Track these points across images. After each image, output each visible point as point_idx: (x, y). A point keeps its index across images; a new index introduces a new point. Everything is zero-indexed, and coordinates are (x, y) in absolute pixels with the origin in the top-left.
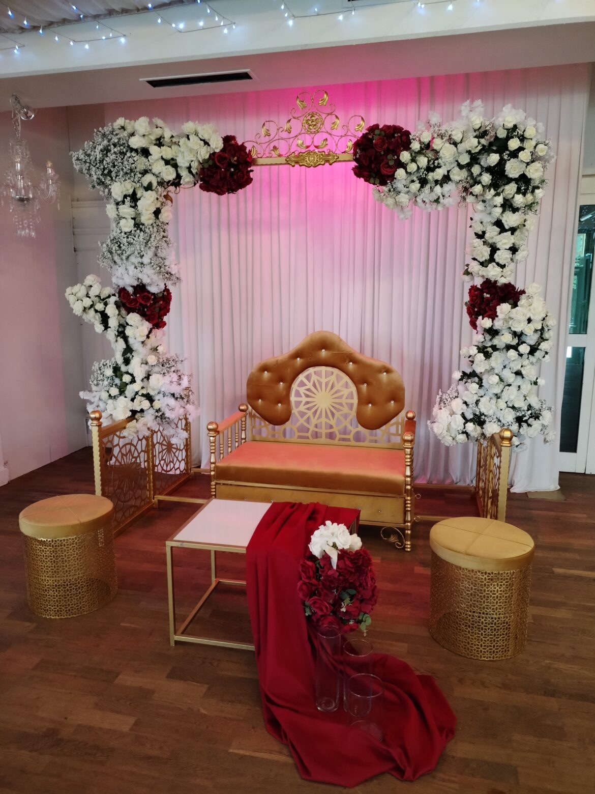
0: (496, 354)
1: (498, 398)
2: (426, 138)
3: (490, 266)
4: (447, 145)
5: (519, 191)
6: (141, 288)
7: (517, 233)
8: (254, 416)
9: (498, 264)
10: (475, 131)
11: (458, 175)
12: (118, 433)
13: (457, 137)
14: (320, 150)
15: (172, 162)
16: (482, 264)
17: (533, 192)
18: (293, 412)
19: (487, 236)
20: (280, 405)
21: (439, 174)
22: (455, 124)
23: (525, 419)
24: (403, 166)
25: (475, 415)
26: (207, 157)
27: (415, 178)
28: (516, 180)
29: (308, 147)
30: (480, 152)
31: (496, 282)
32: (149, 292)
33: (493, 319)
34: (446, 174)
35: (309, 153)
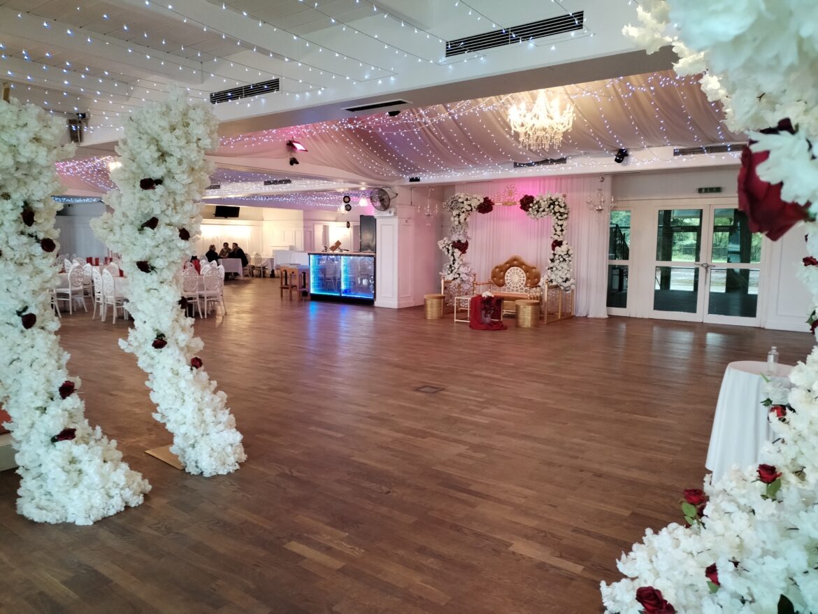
2: (537, 200)
4: (543, 201)
5: (560, 215)
6: (459, 241)
8: (493, 283)
9: (558, 235)
10: (549, 198)
11: (546, 210)
13: (546, 200)
14: (512, 201)
15: (470, 205)
16: (554, 235)
18: (506, 282)
20: (502, 280)
22: (544, 196)
24: (532, 207)
26: (480, 203)
27: (535, 210)
28: (559, 212)
30: (550, 204)
31: (557, 240)
32: (462, 242)
33: (556, 251)
34: (543, 209)
35: (509, 202)
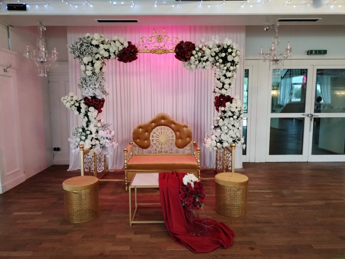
0: (226, 119)
1: (227, 134)
2: (200, 47)
3: (223, 89)
4: (208, 49)
5: (231, 65)
6: (94, 98)
7: (231, 79)
8: (136, 146)
9: (225, 89)
10: (217, 45)
11: (211, 59)
13: (211, 47)
14: (163, 48)
15: (108, 50)
16: (219, 89)
17: (236, 66)
18: (151, 143)
19: (221, 79)
20: (146, 141)
21: (205, 58)
22: (209, 43)
23: (236, 141)
24: (193, 55)
25: (219, 140)
26: (122, 49)
27: (197, 60)
28: (231, 62)
30: (219, 52)
31: (224, 95)
32: (97, 99)
33: (225, 107)
34: (207, 58)
35: (159, 49)
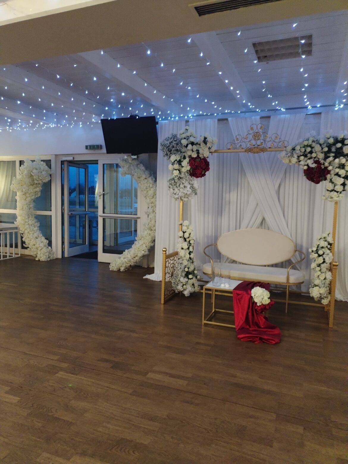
12: (170, 258)
29: (254, 145)
